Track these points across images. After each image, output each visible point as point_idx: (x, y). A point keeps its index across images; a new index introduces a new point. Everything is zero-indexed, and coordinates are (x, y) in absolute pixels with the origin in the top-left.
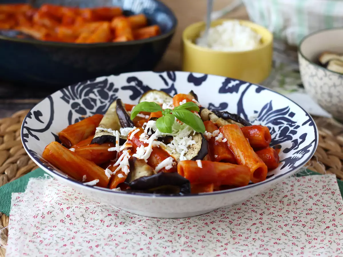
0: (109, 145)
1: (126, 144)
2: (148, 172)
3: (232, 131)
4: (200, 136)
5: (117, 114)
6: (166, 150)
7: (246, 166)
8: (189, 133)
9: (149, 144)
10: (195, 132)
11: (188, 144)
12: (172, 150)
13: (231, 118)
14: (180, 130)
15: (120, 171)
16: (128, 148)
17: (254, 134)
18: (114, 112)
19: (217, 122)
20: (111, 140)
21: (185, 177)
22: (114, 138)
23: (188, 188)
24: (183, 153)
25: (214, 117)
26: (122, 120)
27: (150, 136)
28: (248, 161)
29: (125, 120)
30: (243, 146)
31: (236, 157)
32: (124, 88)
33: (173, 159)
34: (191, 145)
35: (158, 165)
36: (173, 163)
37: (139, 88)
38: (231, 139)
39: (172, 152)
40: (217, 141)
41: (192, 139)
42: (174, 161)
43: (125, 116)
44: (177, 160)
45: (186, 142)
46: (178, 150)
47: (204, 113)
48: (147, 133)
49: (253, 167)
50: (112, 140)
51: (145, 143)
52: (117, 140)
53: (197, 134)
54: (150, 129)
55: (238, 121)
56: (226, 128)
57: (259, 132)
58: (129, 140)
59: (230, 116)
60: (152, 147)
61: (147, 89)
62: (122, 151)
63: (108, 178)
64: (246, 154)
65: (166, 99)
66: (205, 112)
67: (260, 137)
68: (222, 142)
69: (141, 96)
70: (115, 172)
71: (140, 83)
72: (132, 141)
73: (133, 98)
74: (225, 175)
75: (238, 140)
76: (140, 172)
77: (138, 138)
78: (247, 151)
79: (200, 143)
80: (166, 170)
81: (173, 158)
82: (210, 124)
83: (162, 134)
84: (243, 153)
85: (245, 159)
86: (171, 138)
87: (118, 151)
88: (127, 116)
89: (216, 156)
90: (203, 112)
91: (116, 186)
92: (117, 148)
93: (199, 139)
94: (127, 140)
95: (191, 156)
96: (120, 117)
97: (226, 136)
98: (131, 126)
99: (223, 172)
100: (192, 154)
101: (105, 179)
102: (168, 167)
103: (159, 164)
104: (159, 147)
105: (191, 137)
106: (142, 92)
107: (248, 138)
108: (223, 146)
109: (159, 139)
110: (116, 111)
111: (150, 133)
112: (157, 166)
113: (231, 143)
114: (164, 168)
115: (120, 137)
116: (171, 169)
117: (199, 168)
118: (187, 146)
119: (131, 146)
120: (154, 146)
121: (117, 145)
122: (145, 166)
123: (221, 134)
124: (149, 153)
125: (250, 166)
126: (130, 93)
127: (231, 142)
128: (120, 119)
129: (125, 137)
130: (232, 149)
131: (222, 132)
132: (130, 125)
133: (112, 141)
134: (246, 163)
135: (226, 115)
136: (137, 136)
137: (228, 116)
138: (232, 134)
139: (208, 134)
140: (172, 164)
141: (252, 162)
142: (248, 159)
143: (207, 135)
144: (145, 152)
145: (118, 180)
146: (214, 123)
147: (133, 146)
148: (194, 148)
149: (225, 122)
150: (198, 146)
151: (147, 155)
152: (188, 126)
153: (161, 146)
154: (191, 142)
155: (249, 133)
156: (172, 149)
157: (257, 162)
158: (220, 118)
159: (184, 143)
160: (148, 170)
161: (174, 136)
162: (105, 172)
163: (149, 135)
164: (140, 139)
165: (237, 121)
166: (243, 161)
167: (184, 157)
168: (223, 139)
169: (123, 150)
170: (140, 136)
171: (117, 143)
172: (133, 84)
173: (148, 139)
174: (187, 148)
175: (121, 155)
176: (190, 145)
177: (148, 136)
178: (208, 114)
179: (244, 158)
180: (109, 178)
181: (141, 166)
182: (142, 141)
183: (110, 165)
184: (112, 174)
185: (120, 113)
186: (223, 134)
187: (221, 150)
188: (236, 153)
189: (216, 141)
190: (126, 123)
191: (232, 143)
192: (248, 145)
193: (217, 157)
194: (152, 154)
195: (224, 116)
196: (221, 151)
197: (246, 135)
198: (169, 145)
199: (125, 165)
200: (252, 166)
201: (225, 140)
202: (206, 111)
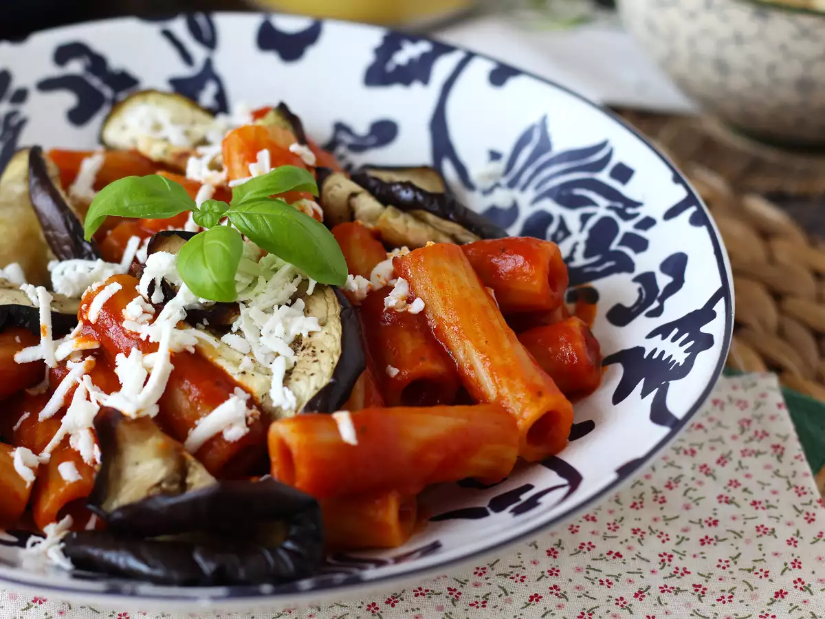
0: (18, 339)
1: (77, 336)
2: (165, 464)
3: (438, 271)
4: (331, 297)
5: (36, 210)
6: (220, 362)
7: (499, 408)
8: (293, 288)
9: (158, 343)
10: (312, 283)
11: (294, 331)
12: (241, 356)
13: (427, 205)
14: (261, 280)
15: (65, 451)
16: (85, 353)
17: (513, 273)
18: (21, 197)
19: (379, 224)
20: (22, 321)
21: (298, 484)
22: (33, 312)
23: (313, 527)
24: (279, 369)
25: (367, 204)
26: (53, 230)
27: (159, 308)
28: (505, 391)
29: (63, 233)
30: (484, 330)
31: (461, 369)
32: (47, 85)
33: (248, 396)
34: (305, 335)
35: (196, 422)
36: (250, 412)
37: (95, 82)
38: (440, 301)
39: (241, 369)
40: (391, 310)
41: (307, 312)
42: (251, 402)
43: (64, 218)
44: (260, 401)
45: (285, 325)
46: (259, 357)
47: (331, 192)
48: (147, 297)
49: (526, 411)
50: (24, 323)
51: (143, 337)
52: (45, 320)
53: (320, 288)
54: (158, 283)
55: (451, 216)
56: (419, 261)
57: (531, 268)
58: (87, 323)
59: (420, 198)
60: (169, 353)
61: (125, 83)
62: (64, 362)
63: (25, 483)
64: (498, 360)
65: (193, 123)
66: (336, 188)
67: (535, 283)
68: (406, 313)
69: (105, 110)
70: (46, 455)
71: (97, 63)
72: (95, 327)
73: (78, 117)
74: (435, 457)
75: (463, 307)
76: (137, 464)
77: (119, 319)
78: (498, 345)
79: (335, 328)
80: (228, 443)
81: (247, 390)
82: (357, 236)
83: (202, 300)
84: (488, 358)
85: (494, 380)
86: (234, 308)
87: (50, 363)
88: (68, 218)
89: (394, 372)
90: (330, 188)
91: (56, 511)
92: (47, 351)
93: (328, 307)
94: (80, 324)
95: (308, 384)
96: (44, 220)
97: (420, 287)
98: (85, 252)
99: (430, 445)
100: (312, 375)
101: (18, 489)
102: (235, 433)
103: (201, 419)
104: (193, 350)
105: (300, 302)
106: (108, 92)
107: (492, 287)
108: (411, 330)
109: (192, 317)
110: (30, 195)
111: (157, 297)
112: (195, 426)
113: (441, 319)
114: (219, 435)
115: (54, 309)
116: (244, 439)
117: (347, 446)
118: (291, 338)
119: (96, 346)
120: (178, 349)
121: (46, 339)
122: (156, 441)
123: (402, 282)
124: (160, 380)
125: (515, 408)
126: (67, 100)
127: (441, 312)
128: (47, 227)
129: (71, 298)
130: (445, 339)
131: (405, 277)
132: (83, 249)
133: (27, 325)
134: (500, 397)
135: (406, 195)
136: (114, 308)
137: (415, 198)
138: (441, 286)
139: (357, 284)
140: (247, 419)
141: (521, 395)
142: (504, 381)
143: (353, 291)
144: (149, 376)
145: (62, 490)
146: (370, 226)
147: (102, 345)
148: (318, 350)
149: (406, 222)
150: (329, 340)
151: (155, 389)
152: (286, 267)
153: (202, 346)
154: (303, 325)
155: (495, 268)
156: (238, 356)
157: (540, 394)
158: (390, 208)
159: (279, 330)
160: (164, 453)
161: (243, 302)
162: (12, 459)
163: (154, 305)
164: (124, 325)
165: (446, 218)
166: (488, 385)
167: (285, 388)
168: (410, 300)
169: (69, 357)
170: (123, 311)
171: (45, 332)
172: (75, 67)
173: (151, 322)
174: (290, 346)
175: (63, 377)
176: (301, 335)
177: (153, 310)
178: (346, 197)
179: (492, 376)
180: (28, 485)
181: (140, 441)
182: (133, 330)
183: (26, 415)
184: (37, 464)
185: (45, 203)
186: (410, 282)
187: (409, 344)
188: (461, 355)
189: (387, 311)
190: (67, 243)
191: (444, 317)
192: (499, 321)
193: (399, 374)
194: (173, 380)
195: (400, 197)
196: (409, 352)
197: (486, 275)
198: (227, 338)
199: (82, 428)
200: (522, 412)
201: (417, 307)
202: (340, 186)
